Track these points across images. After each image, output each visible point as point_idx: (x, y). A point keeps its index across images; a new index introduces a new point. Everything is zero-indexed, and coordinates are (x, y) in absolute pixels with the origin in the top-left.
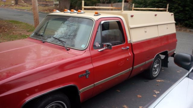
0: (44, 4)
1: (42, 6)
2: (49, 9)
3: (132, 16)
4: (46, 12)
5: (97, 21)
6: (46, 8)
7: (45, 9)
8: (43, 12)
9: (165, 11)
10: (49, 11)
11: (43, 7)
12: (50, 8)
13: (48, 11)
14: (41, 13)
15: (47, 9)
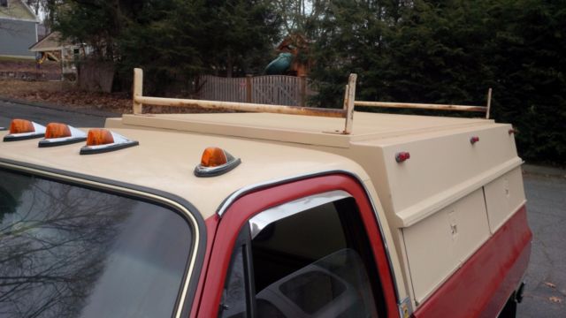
0: (31, 74)
1: (24, 80)
2: (42, 91)
3: (402, 158)
4: (30, 99)
5: (218, 219)
6: (36, 86)
7: (28, 88)
8: (21, 99)
9: (481, 115)
10: (40, 96)
11: (26, 83)
12: (45, 87)
13: (38, 97)
14: (12, 102)
15: (34, 90)
